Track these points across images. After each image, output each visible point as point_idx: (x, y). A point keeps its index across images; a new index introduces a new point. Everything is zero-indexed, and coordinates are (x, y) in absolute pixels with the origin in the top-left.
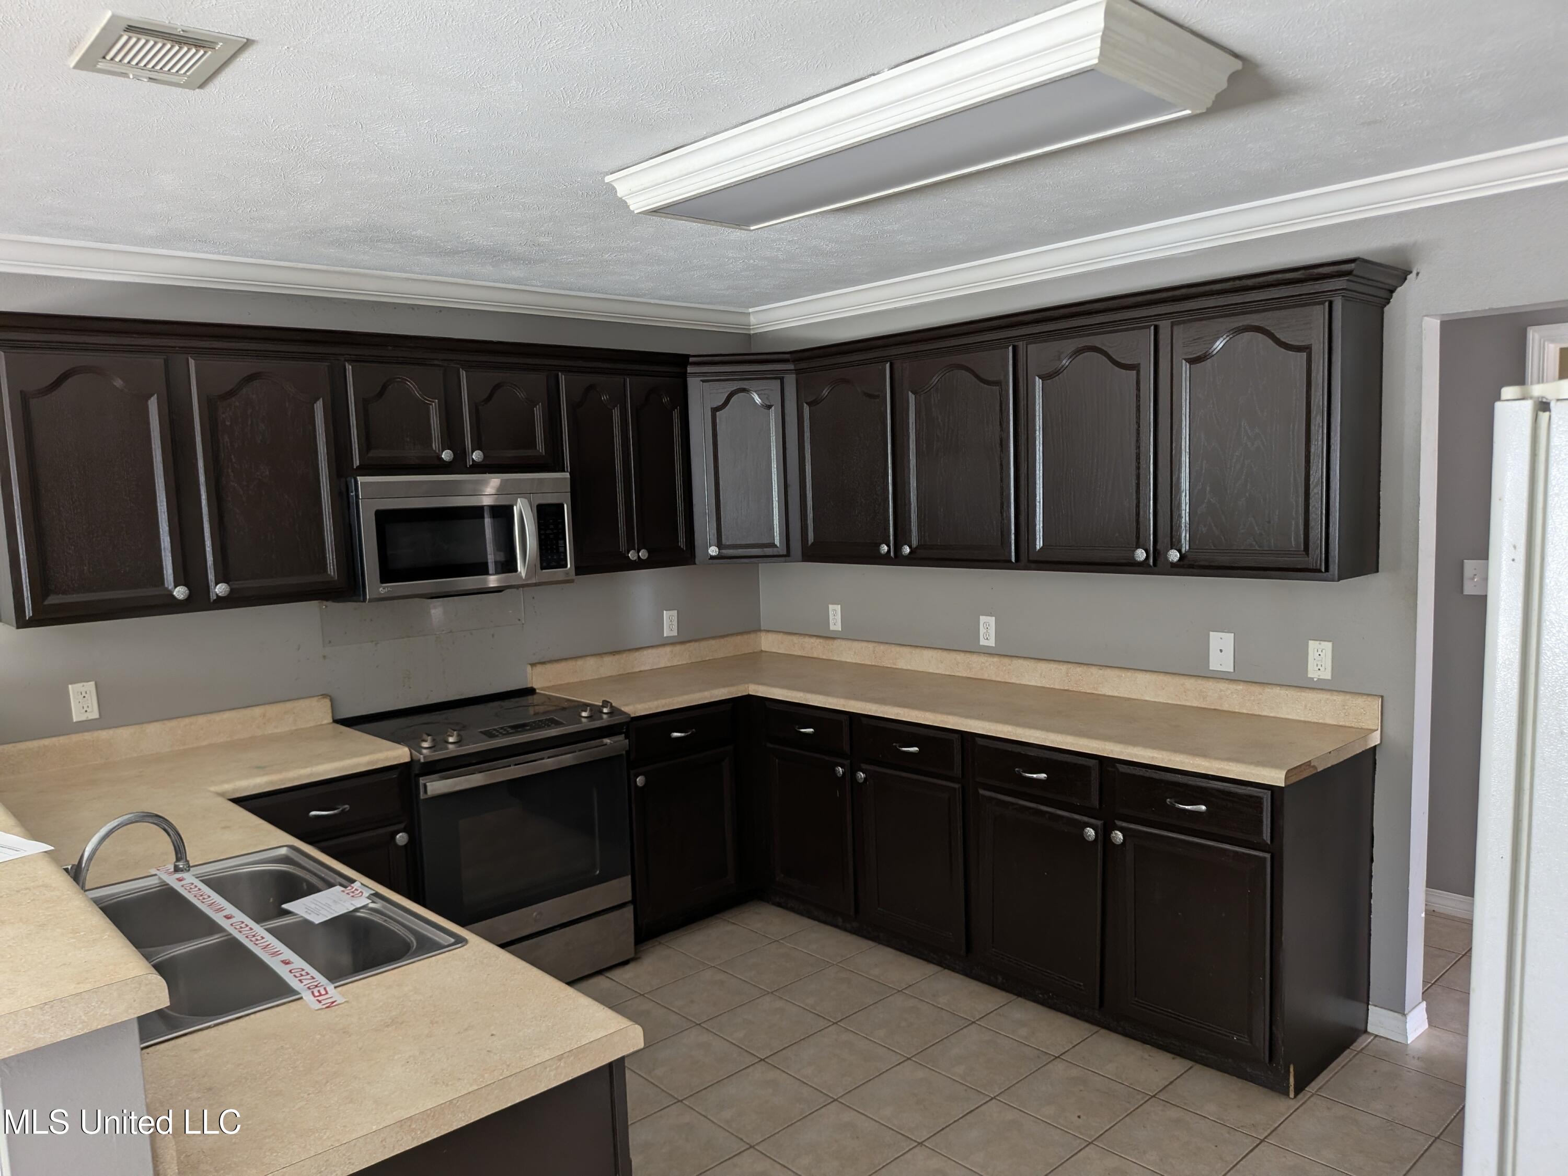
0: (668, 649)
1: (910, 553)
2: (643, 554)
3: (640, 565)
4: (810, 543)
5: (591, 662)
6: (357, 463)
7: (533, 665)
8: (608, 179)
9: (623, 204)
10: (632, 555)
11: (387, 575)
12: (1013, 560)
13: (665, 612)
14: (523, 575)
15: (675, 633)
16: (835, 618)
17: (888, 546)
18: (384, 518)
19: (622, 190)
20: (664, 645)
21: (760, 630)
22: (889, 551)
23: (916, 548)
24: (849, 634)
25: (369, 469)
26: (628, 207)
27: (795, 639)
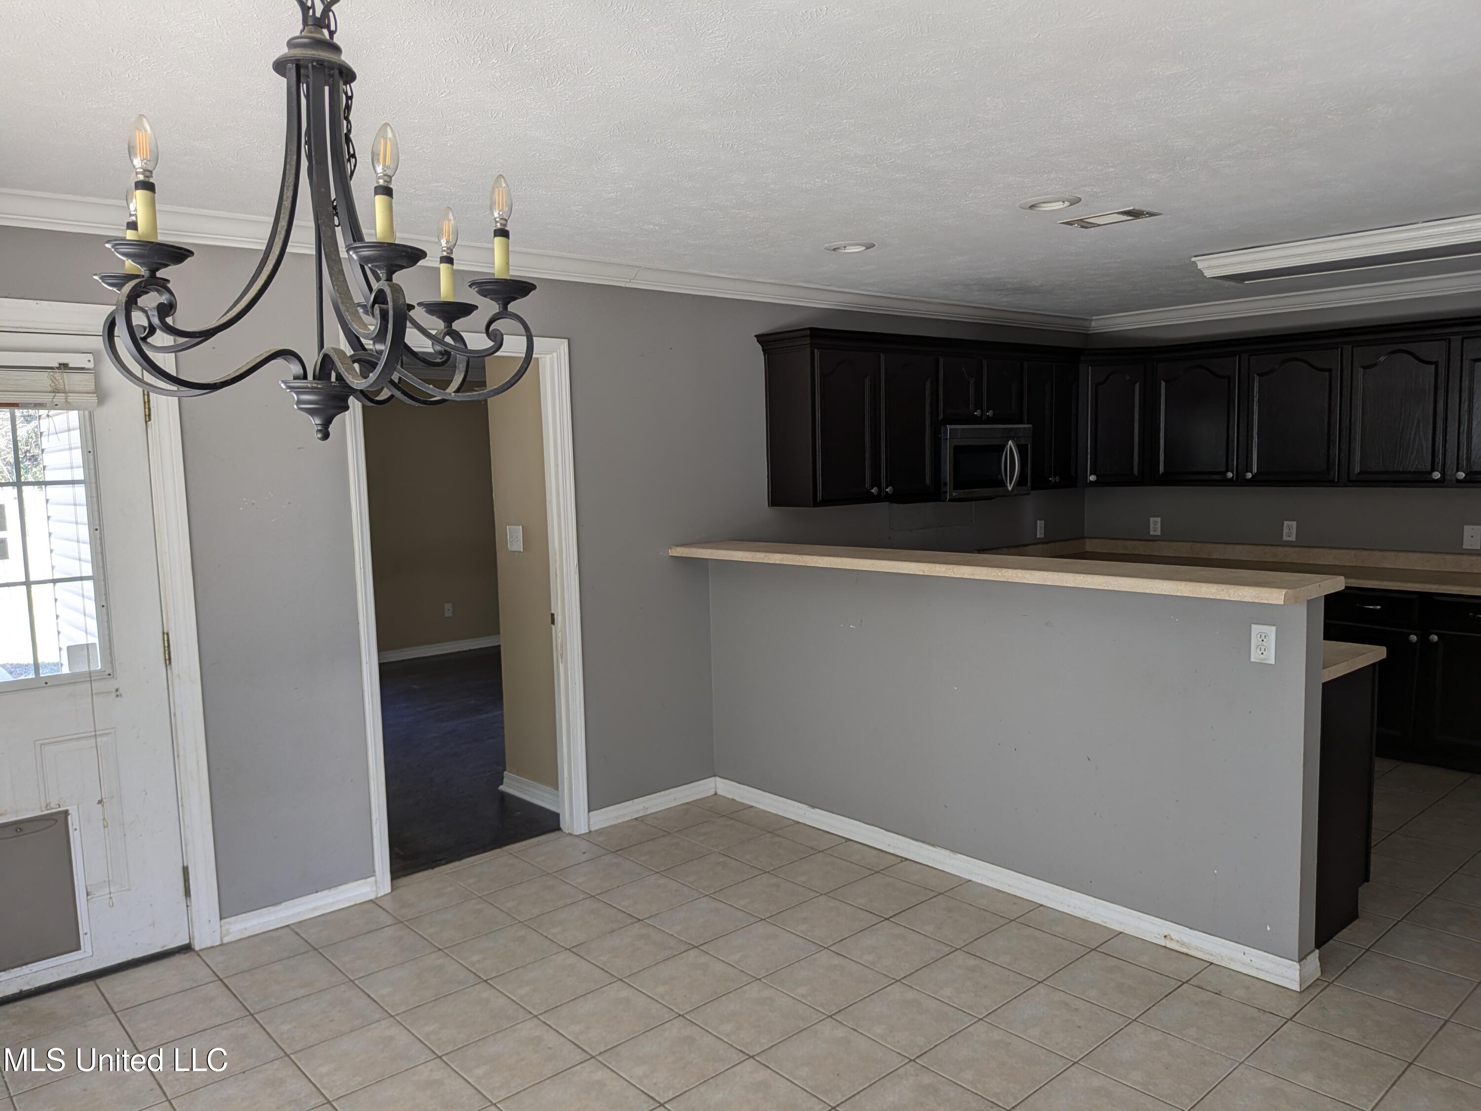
1: (1252, 478)
2: (1057, 479)
4: (1161, 473)
8: (1193, 259)
9: (1201, 272)
10: (1052, 479)
11: (956, 487)
12: (1336, 481)
13: (1038, 521)
14: (1010, 489)
15: (1042, 536)
16: (1155, 526)
17: (1233, 474)
18: (958, 451)
19: (1200, 265)
20: (1038, 543)
21: (1084, 538)
22: (1233, 476)
23: (1255, 474)
24: (1165, 537)
26: (1203, 274)
27: (1119, 542)
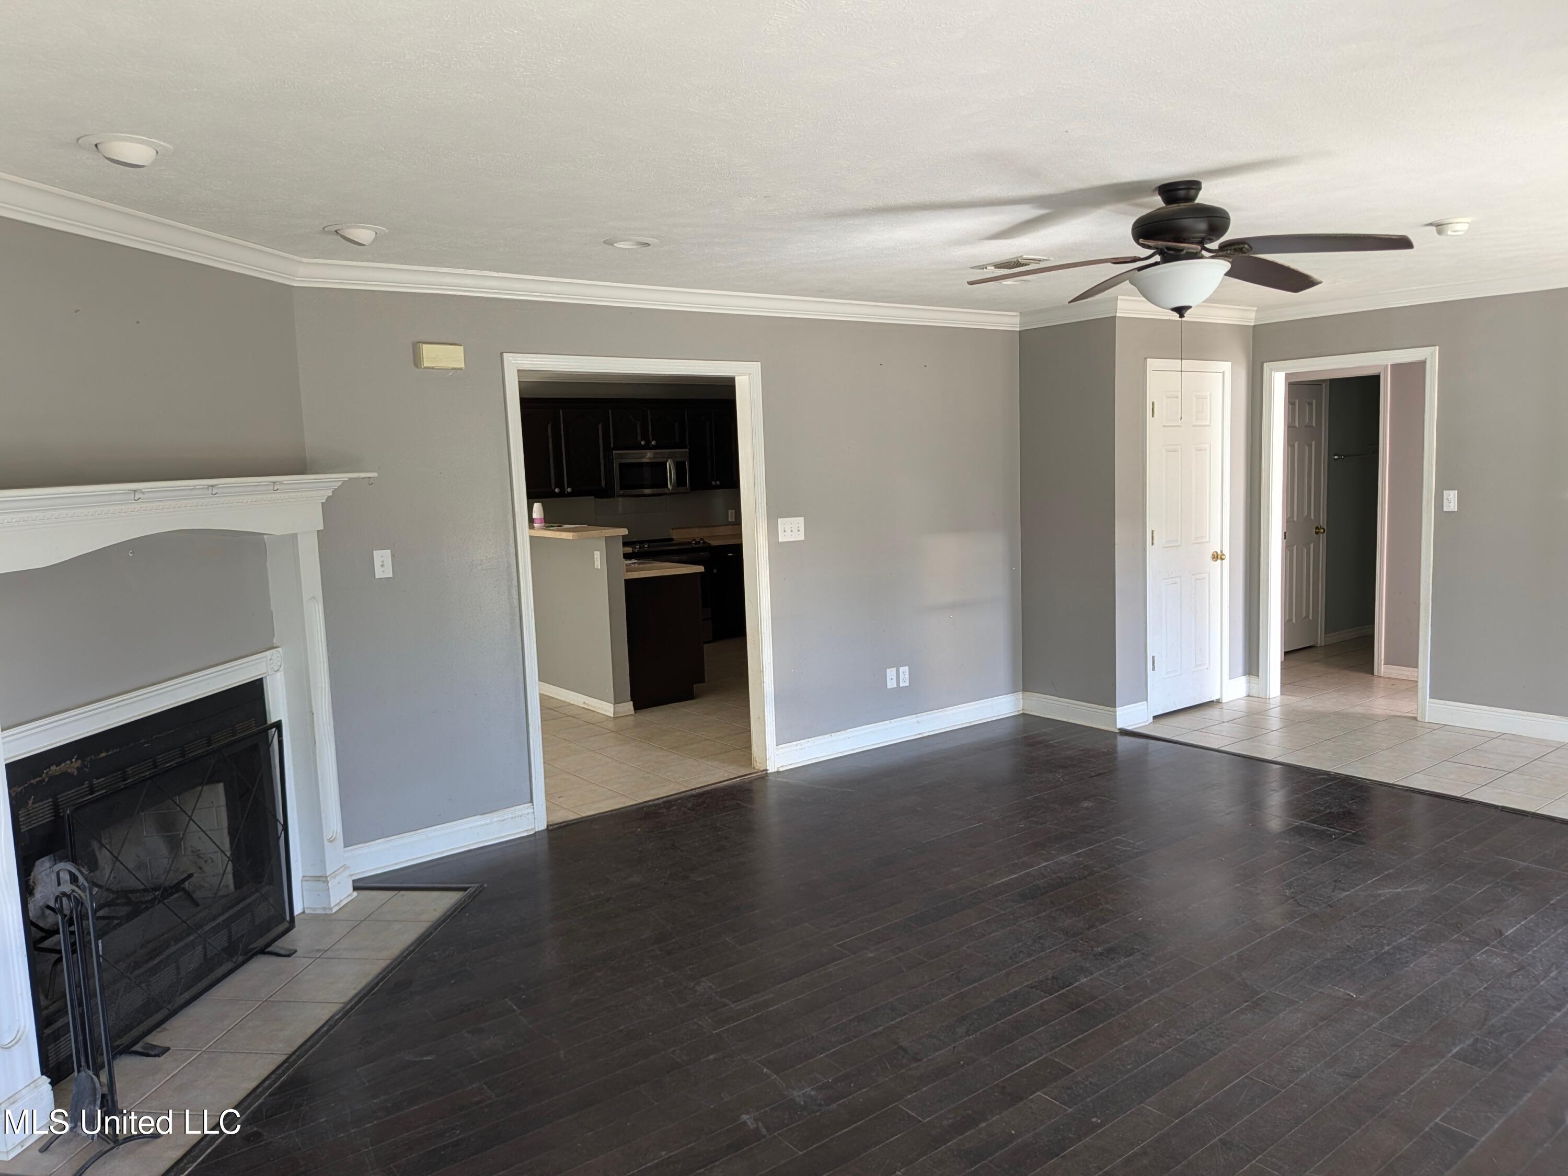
0: (730, 527)
2: (718, 483)
3: (717, 487)
5: (697, 530)
6: (612, 446)
7: (673, 529)
10: (713, 483)
11: (623, 487)
14: (671, 489)
15: (734, 520)
18: (622, 466)
20: (729, 525)
25: (616, 448)
